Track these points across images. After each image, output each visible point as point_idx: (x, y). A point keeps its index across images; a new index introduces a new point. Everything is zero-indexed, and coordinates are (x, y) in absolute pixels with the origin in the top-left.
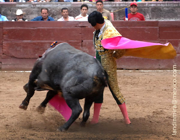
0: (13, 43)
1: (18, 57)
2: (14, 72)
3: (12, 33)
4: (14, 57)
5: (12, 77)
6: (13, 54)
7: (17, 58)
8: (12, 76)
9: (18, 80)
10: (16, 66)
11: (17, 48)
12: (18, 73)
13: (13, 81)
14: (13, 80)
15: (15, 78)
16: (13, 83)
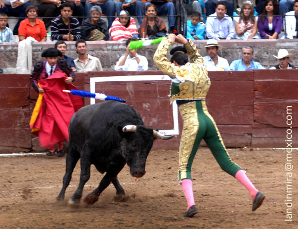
0: (270, 103)
1: (278, 126)
2: (271, 149)
3: (269, 87)
4: (272, 125)
5: (266, 158)
6: (271, 122)
7: (276, 127)
8: (268, 156)
9: (275, 163)
10: (276, 140)
11: (276, 112)
12: (277, 152)
13: (268, 164)
14: (269, 162)
15: (271, 159)
16: (268, 167)
